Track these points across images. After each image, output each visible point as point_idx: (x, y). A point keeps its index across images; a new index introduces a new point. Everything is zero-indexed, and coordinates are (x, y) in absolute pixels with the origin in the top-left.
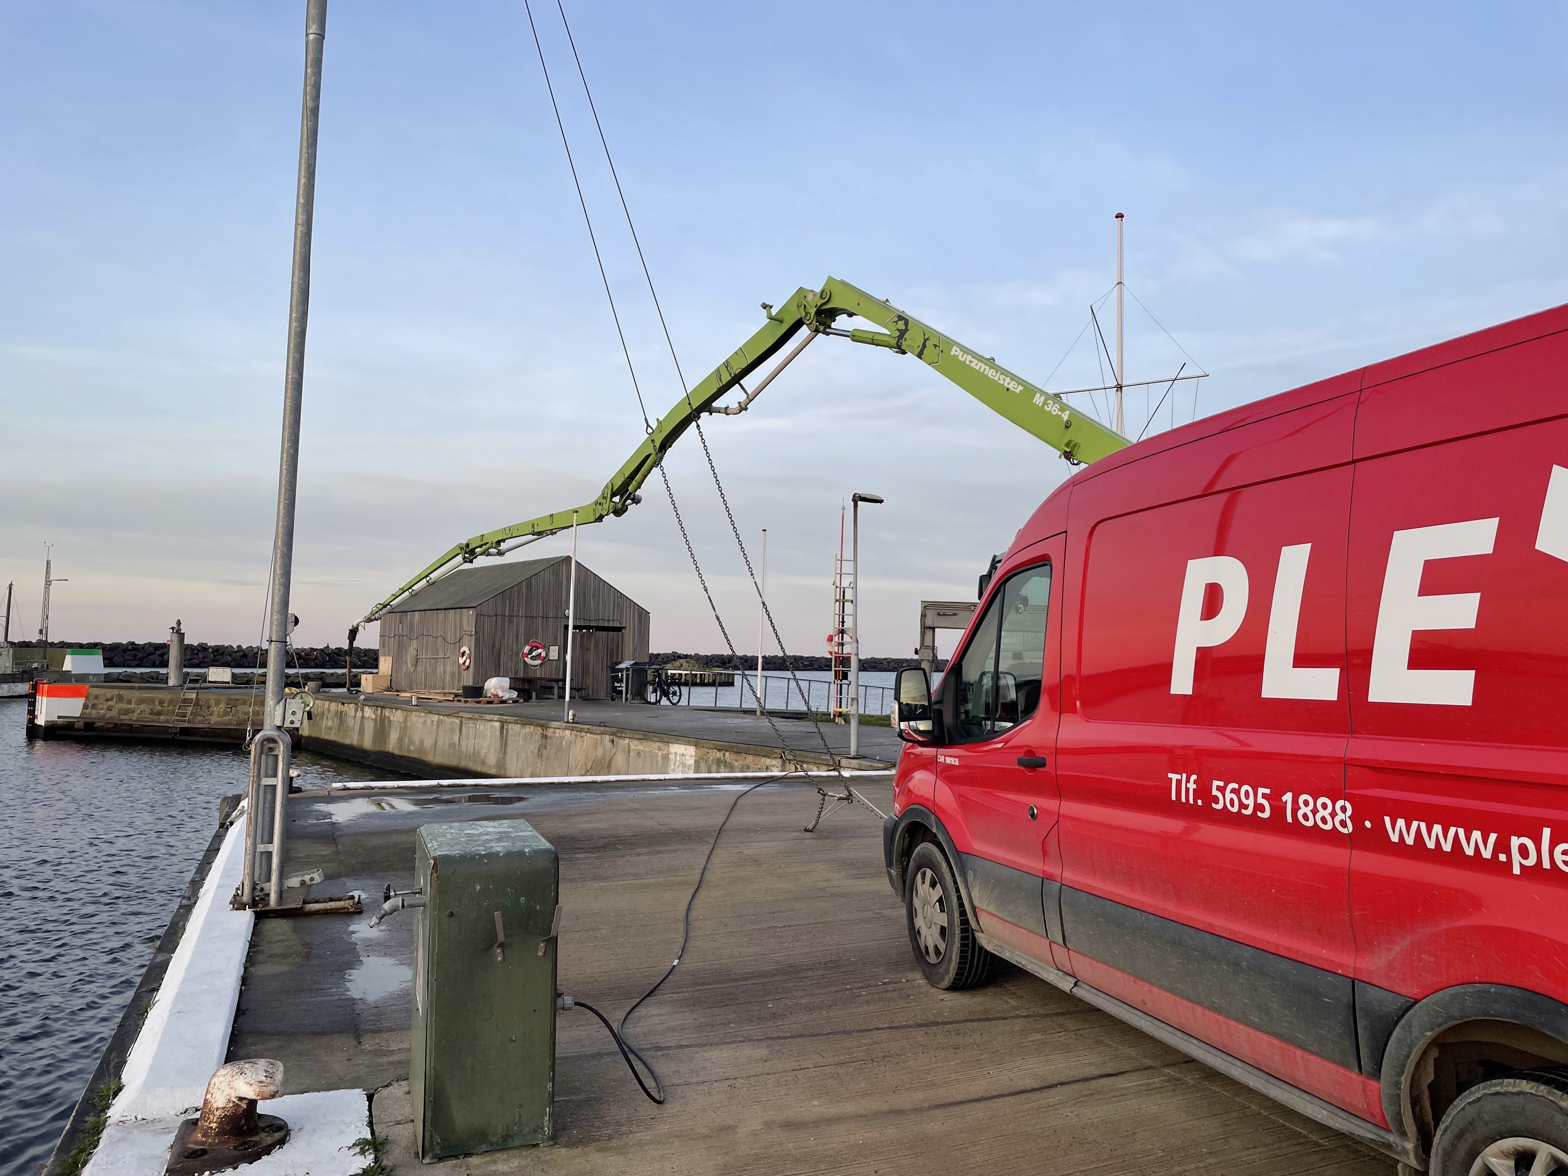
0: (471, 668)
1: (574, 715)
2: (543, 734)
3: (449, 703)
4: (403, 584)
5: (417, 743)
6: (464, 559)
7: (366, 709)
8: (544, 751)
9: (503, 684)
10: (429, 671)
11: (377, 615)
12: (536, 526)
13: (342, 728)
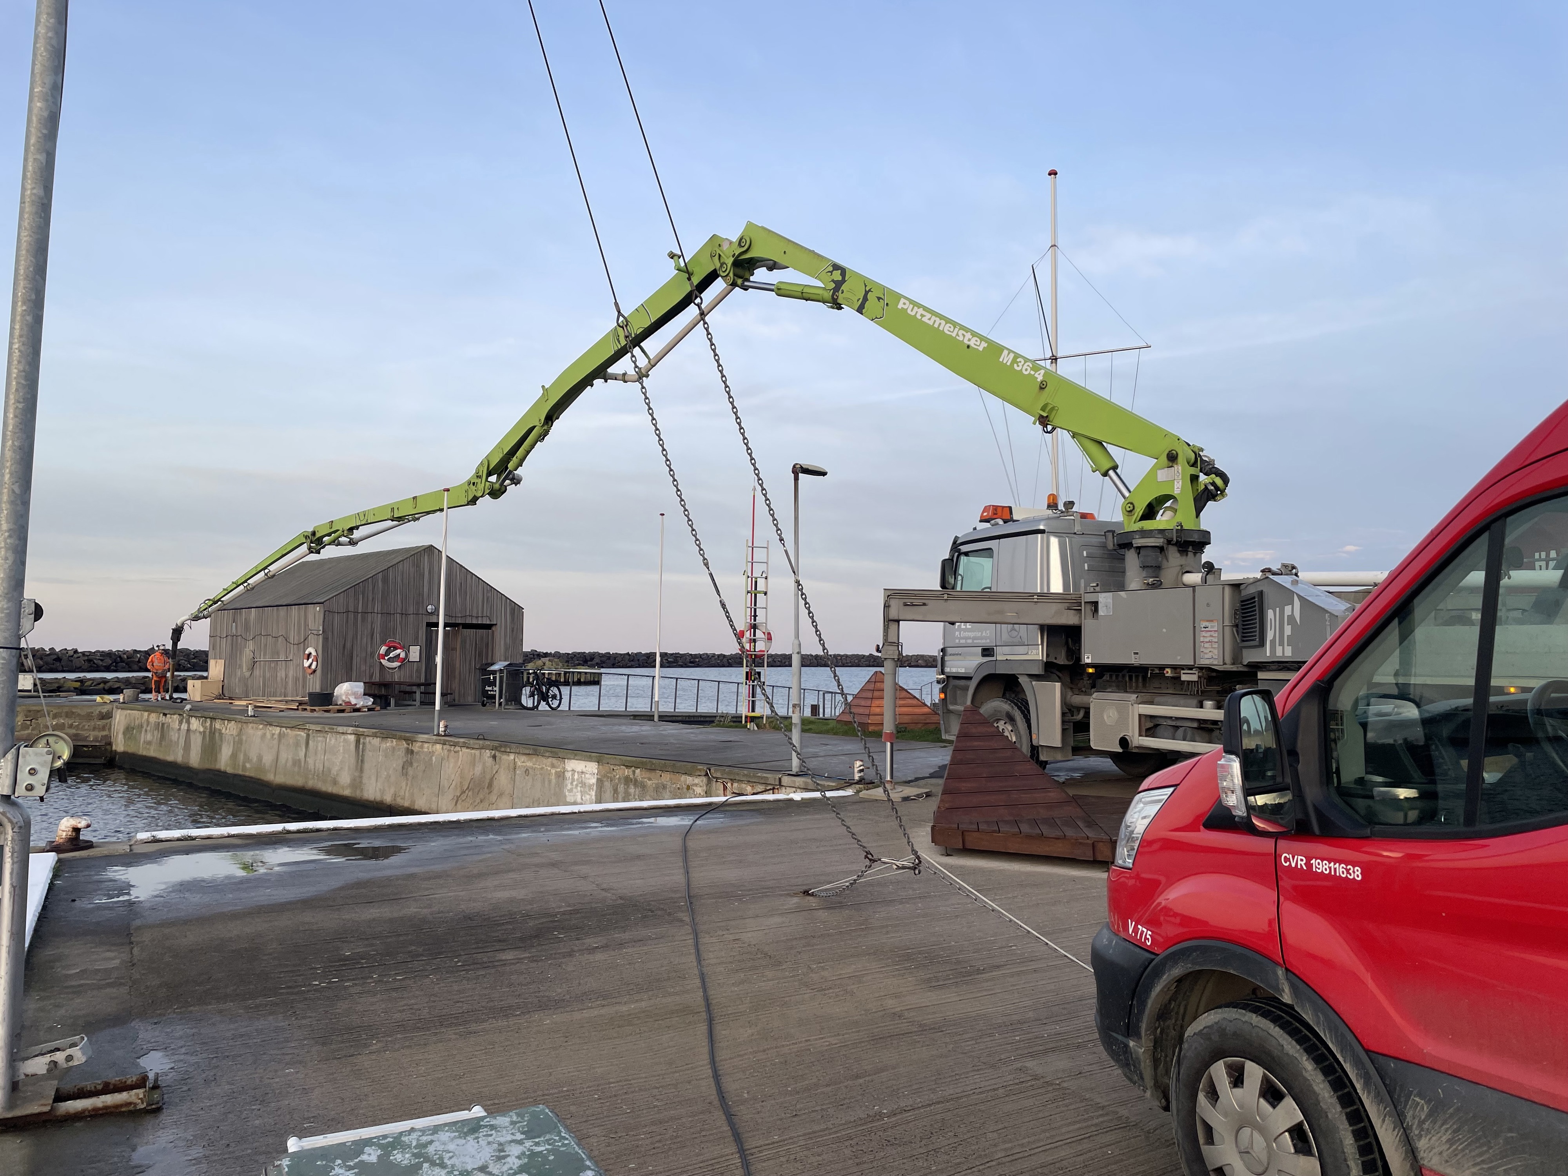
0: (319, 672)
1: (446, 727)
2: (408, 749)
3: (292, 712)
4: (237, 576)
5: (255, 759)
6: (309, 550)
7: (193, 720)
8: (410, 768)
9: (356, 690)
10: (268, 675)
11: (205, 613)
12: (396, 510)
13: (163, 743)
